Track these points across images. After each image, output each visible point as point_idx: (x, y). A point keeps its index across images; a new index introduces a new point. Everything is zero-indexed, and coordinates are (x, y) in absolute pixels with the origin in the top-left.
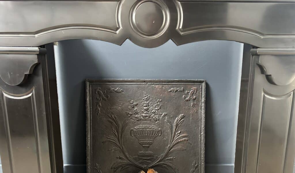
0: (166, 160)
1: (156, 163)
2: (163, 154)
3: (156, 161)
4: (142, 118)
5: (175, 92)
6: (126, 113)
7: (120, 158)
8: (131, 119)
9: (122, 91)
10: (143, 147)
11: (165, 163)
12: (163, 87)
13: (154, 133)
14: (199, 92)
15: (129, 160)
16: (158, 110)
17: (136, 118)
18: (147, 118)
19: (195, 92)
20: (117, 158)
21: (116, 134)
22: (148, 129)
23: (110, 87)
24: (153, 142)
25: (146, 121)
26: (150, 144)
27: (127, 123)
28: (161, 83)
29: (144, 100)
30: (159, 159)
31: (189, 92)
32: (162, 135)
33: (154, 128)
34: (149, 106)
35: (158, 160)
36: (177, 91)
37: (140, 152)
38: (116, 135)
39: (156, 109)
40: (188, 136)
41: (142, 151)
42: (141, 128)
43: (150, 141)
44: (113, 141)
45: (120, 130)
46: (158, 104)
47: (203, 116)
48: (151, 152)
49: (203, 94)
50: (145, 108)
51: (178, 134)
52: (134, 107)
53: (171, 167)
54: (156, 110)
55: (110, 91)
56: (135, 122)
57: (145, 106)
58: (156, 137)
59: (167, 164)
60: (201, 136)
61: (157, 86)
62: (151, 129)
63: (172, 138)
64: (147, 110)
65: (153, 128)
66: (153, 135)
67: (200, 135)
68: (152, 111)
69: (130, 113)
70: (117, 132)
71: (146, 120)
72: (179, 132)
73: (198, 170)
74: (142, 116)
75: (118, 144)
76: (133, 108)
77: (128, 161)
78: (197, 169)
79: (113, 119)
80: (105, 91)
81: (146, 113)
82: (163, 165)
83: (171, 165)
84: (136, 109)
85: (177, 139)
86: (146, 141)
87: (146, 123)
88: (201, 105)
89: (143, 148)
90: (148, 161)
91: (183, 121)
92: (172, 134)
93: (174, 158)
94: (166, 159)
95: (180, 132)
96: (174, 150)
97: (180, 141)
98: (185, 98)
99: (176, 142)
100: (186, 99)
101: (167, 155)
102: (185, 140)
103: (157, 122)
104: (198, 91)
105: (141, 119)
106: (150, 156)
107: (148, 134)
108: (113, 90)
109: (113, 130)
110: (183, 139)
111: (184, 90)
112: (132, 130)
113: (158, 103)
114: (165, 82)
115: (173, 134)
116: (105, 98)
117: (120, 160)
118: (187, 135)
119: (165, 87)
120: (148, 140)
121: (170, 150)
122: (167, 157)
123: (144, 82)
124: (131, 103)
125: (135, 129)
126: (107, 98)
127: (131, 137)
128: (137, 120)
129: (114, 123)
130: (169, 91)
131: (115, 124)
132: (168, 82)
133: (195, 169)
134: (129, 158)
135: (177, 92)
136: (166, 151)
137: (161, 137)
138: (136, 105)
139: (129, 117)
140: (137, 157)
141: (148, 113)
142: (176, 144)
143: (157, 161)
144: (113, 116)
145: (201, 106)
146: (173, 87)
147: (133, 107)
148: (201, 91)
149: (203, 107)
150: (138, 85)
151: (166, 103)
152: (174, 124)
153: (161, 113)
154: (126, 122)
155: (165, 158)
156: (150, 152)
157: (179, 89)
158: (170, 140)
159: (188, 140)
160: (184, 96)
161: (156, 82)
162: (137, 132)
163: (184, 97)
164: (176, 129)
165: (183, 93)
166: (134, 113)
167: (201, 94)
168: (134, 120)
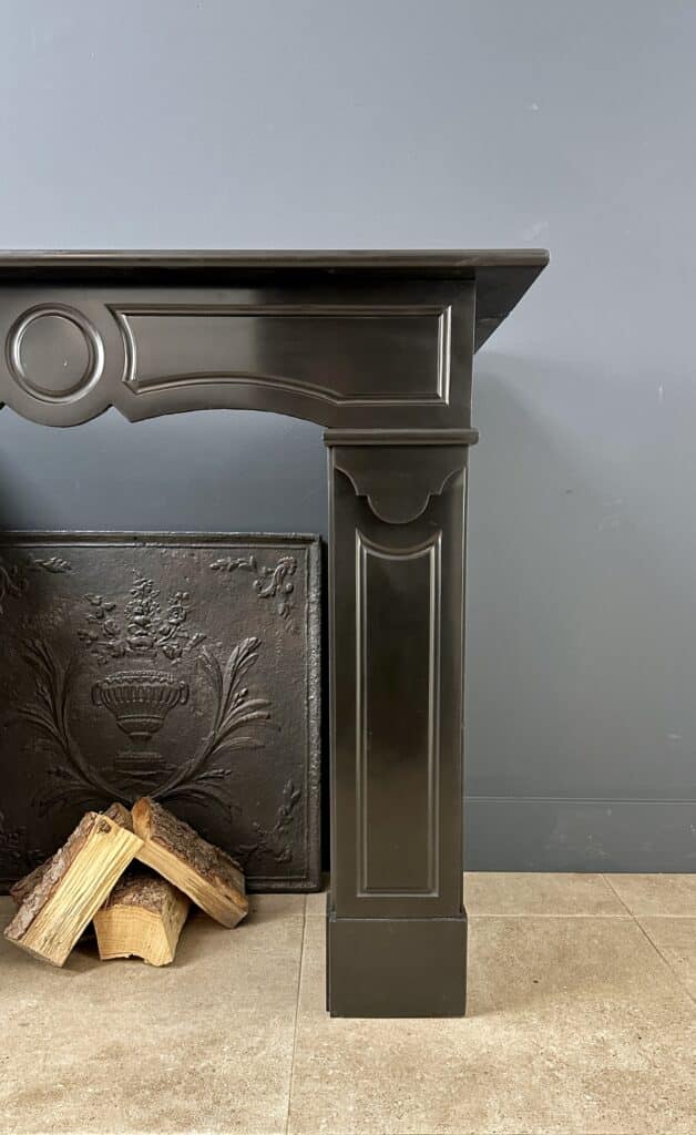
0: (204, 778)
1: (170, 786)
2: (194, 762)
3: (170, 783)
4: (128, 649)
5: (230, 570)
6: (79, 634)
7: (58, 773)
8: (93, 652)
9: (66, 567)
10: (131, 737)
11: (199, 788)
12: (193, 555)
13: (164, 696)
14: (302, 571)
15: (87, 780)
16: (178, 624)
17: (111, 647)
18: (143, 648)
19: (290, 572)
20: (50, 772)
21: (48, 698)
22: (145, 684)
23: (31, 554)
24: (160, 722)
25: (139, 660)
26: (155, 729)
27: (83, 664)
28: (187, 545)
29: (133, 593)
30: (182, 776)
31: (272, 572)
32: (190, 702)
33: (165, 681)
34: (149, 612)
35: (179, 780)
36: (234, 567)
37: (123, 754)
38: (47, 702)
39: (173, 621)
40: (270, 704)
41: (129, 752)
42: (126, 680)
43: (153, 721)
44: (40, 721)
45: (60, 688)
46: (179, 605)
47: (314, 641)
48: (155, 755)
49: (312, 576)
50: (137, 618)
51: (238, 697)
52: (103, 617)
53: (217, 800)
54: (173, 624)
55: (30, 567)
56: (106, 663)
57: (137, 614)
58: (173, 707)
59: (207, 790)
60: (308, 705)
61: (174, 553)
62: (157, 684)
63: (222, 711)
64: (142, 625)
65: (162, 679)
66: (161, 699)
67: (306, 702)
68: (158, 627)
69: (92, 633)
70: (50, 691)
71: (139, 655)
72: (244, 691)
73: (302, 808)
74: (129, 642)
75: (54, 730)
76: (99, 618)
77: (84, 783)
78: (297, 807)
79: (39, 655)
80: (16, 567)
81: (141, 634)
82: (196, 795)
83: (217, 794)
84: (111, 623)
85: (239, 711)
86: (140, 720)
87: (140, 666)
88: (309, 609)
89: (130, 741)
90: (144, 783)
91: (256, 658)
92: (220, 698)
93: (228, 771)
94: (202, 776)
95: (246, 692)
96: (226, 750)
97: (244, 718)
98: (261, 588)
99: (232, 723)
100: (263, 591)
101: (204, 764)
102: (260, 717)
103: (174, 662)
104: (298, 569)
105: (124, 654)
106: (152, 764)
107: (145, 699)
108: (41, 564)
109: (40, 685)
110: (254, 714)
111: (256, 565)
112: (97, 685)
113: (176, 603)
114: (197, 542)
115: (225, 698)
116: (16, 588)
117: (58, 779)
118: (267, 701)
119: (199, 556)
120: (145, 715)
121: (214, 748)
122: (206, 769)
123: (135, 539)
124: (93, 604)
125: (107, 681)
126: (22, 588)
127: (95, 708)
128: (114, 656)
129: (41, 664)
130: (213, 568)
131: (45, 668)
132: (207, 542)
133: (292, 806)
134: (88, 775)
135: (236, 571)
136: (202, 751)
137: (187, 706)
138: (111, 610)
139: (89, 645)
140: (112, 769)
141: (146, 635)
142: (231, 730)
143: (175, 783)
144: (37, 642)
145: (308, 615)
146: (225, 556)
147: (99, 615)
148: (308, 568)
149: (313, 617)
150: (116, 550)
151: (203, 603)
152: (228, 669)
153: (186, 634)
154: (77, 661)
155: (198, 771)
156: (151, 754)
157: (241, 562)
158: (214, 717)
159: (269, 717)
160: (256, 582)
161: (173, 539)
162: (112, 693)
163: (259, 584)
164: (232, 685)
165: (252, 573)
166: (105, 635)
167: (309, 575)
168: (102, 654)
